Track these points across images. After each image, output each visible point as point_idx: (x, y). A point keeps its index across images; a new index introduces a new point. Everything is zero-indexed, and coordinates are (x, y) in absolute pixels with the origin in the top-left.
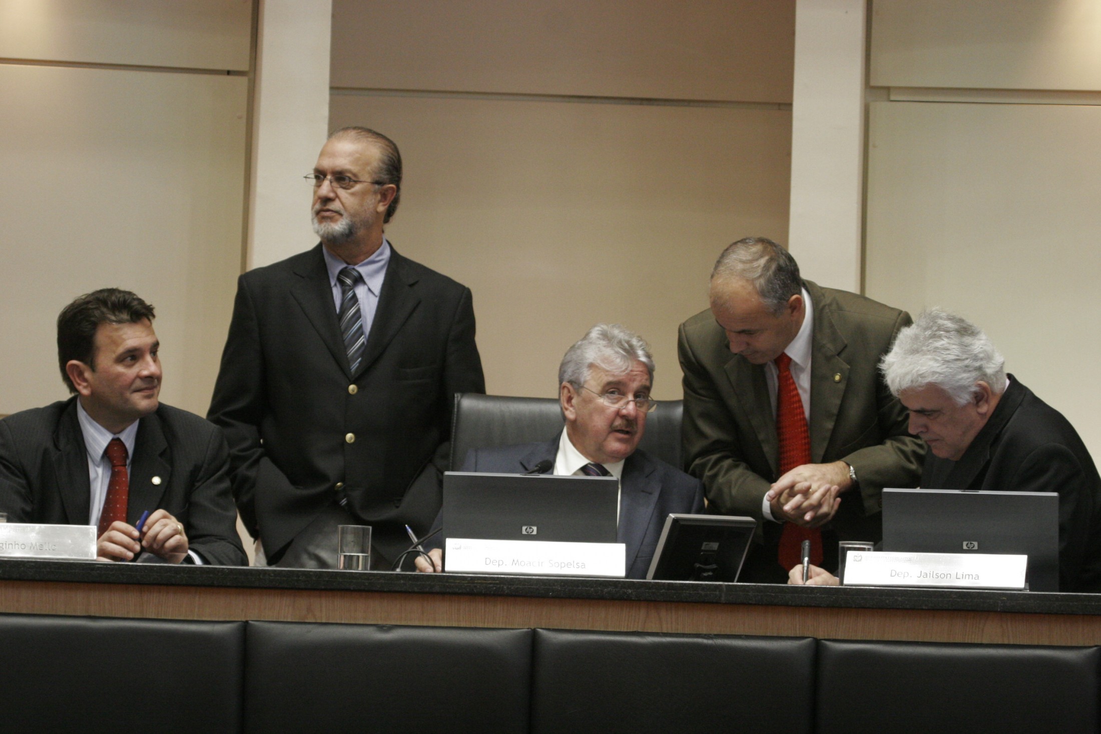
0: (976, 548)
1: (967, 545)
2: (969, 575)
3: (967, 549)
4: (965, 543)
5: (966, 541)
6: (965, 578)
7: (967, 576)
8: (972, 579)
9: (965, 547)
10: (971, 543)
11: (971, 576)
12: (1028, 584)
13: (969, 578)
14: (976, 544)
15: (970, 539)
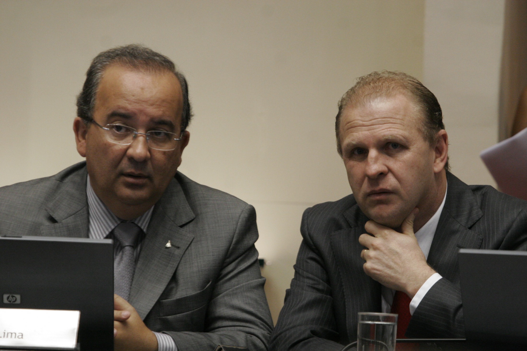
0: (18, 301)
1: (8, 298)
2: (12, 333)
3: (9, 303)
4: (5, 296)
5: (7, 293)
6: (7, 337)
7: (10, 335)
8: (15, 337)
9: (6, 301)
10: (13, 297)
11: (14, 335)
12: (79, 344)
13: (11, 337)
14: (18, 297)
15: (11, 292)
